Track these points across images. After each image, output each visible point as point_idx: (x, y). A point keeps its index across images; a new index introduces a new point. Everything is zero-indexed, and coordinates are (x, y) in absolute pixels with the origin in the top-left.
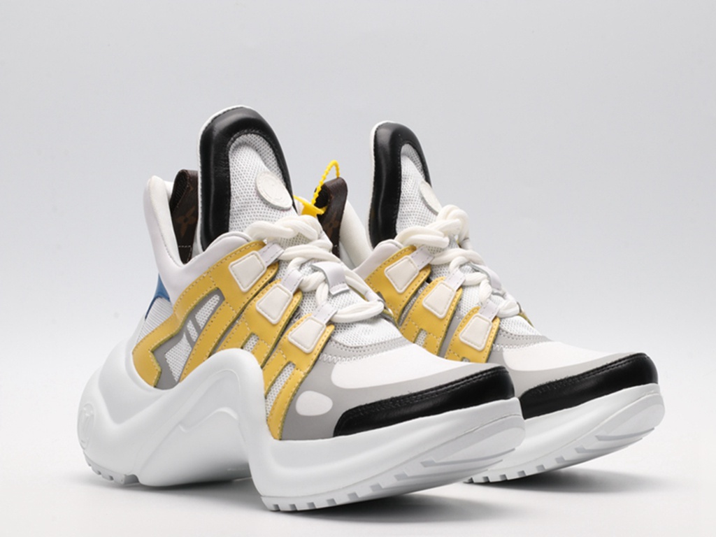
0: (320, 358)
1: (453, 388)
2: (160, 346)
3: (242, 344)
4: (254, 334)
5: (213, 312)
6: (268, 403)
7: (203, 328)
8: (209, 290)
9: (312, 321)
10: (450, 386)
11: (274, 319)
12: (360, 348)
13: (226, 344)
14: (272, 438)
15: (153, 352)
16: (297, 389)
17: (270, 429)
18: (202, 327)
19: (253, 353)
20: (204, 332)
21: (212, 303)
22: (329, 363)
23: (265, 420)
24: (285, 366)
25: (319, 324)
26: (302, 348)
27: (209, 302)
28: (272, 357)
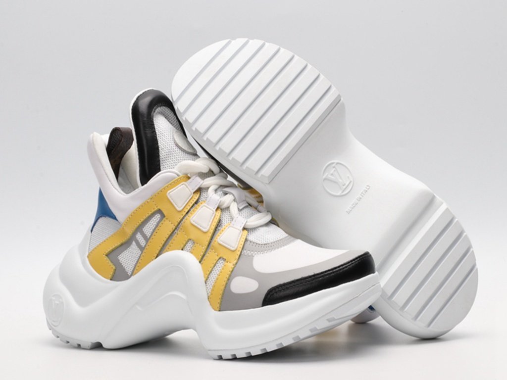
0: (242, 253)
1: (343, 268)
2: (113, 251)
3: (182, 247)
4: (190, 240)
5: (157, 226)
6: (208, 287)
7: (150, 237)
8: (153, 211)
9: (232, 228)
10: (341, 268)
11: (205, 228)
12: (268, 245)
13: (170, 248)
14: (213, 310)
15: (107, 255)
16: (230, 276)
17: (211, 304)
18: (148, 237)
19: (192, 253)
20: (151, 240)
21: (155, 220)
22: (249, 256)
23: (207, 299)
24: (218, 261)
25: (237, 230)
26: (229, 247)
27: (153, 219)
28: (207, 255)
